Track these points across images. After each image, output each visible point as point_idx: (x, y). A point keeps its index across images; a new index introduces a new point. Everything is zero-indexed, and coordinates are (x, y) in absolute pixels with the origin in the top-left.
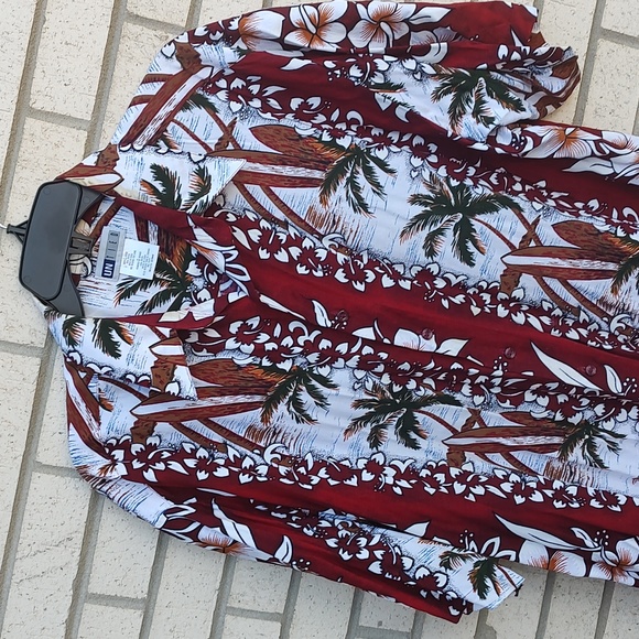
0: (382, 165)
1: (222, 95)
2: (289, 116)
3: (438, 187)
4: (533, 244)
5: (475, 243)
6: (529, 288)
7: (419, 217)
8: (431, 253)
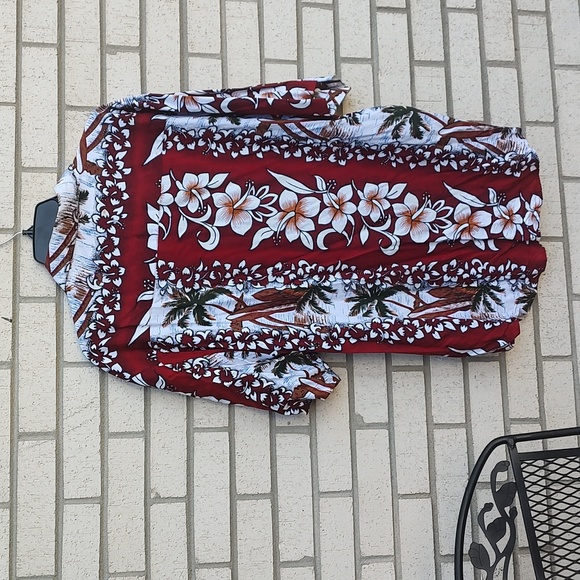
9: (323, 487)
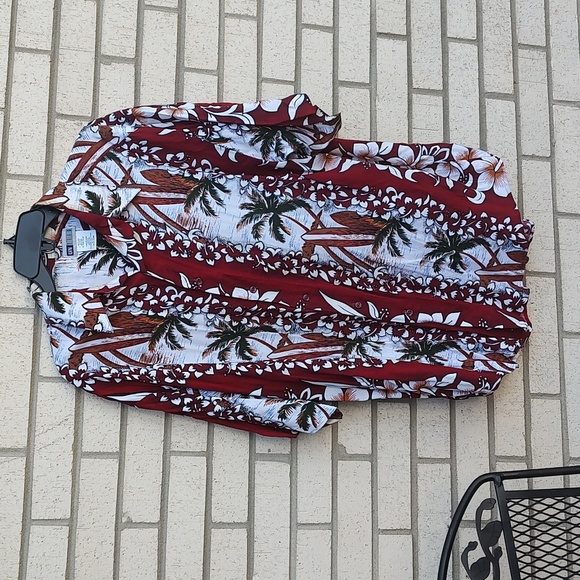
0: (222, 188)
1: (125, 153)
2: (166, 164)
3: (257, 198)
4: (319, 227)
5: (283, 229)
6: (321, 254)
7: (247, 216)
8: (257, 236)
9: (301, 519)
